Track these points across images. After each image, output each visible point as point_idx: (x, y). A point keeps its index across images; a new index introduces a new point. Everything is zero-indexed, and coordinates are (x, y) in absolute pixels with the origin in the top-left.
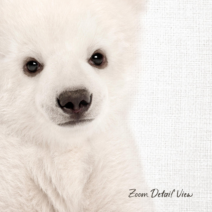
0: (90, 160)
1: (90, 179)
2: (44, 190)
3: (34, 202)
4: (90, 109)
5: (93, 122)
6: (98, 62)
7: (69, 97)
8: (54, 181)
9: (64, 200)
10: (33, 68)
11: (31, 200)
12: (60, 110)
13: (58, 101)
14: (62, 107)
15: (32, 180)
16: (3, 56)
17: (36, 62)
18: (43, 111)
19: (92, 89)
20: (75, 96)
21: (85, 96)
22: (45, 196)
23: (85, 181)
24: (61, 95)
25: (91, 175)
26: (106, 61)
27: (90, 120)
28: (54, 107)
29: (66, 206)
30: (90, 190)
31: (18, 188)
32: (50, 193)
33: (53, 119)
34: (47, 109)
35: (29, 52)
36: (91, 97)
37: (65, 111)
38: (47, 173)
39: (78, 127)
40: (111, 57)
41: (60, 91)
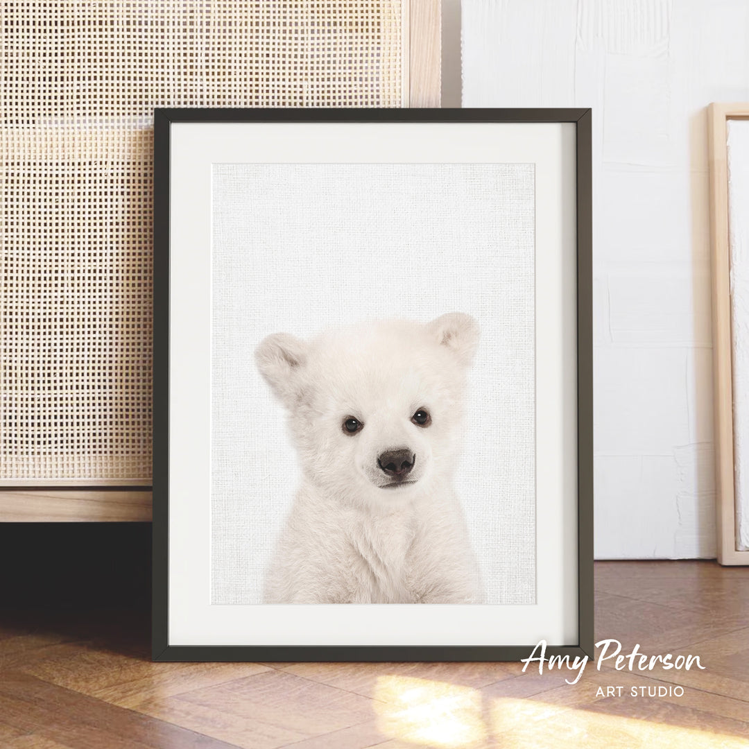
0: (413, 525)
1: (413, 544)
2: (364, 556)
3: (354, 569)
4: (412, 470)
5: (416, 484)
6: (421, 420)
7: (391, 458)
8: (374, 546)
9: (385, 567)
10: (353, 427)
11: (351, 567)
12: (381, 471)
13: (379, 461)
14: (383, 469)
15: (352, 546)
16: (321, 414)
17: (356, 420)
18: (363, 472)
19: (415, 450)
20: (397, 456)
21: (408, 457)
22: (366, 562)
23: (408, 547)
24: (382, 455)
25: (414, 541)
26: (430, 420)
27: (415, 482)
28: (375, 468)
29: (387, 574)
30: (413, 556)
31: (337, 554)
32: (370, 559)
33: (374, 481)
34: (368, 470)
35: (348, 410)
36: (414, 457)
37: (386, 472)
38: (368, 539)
39: (400, 490)
40: (436, 415)
41: (381, 451)
